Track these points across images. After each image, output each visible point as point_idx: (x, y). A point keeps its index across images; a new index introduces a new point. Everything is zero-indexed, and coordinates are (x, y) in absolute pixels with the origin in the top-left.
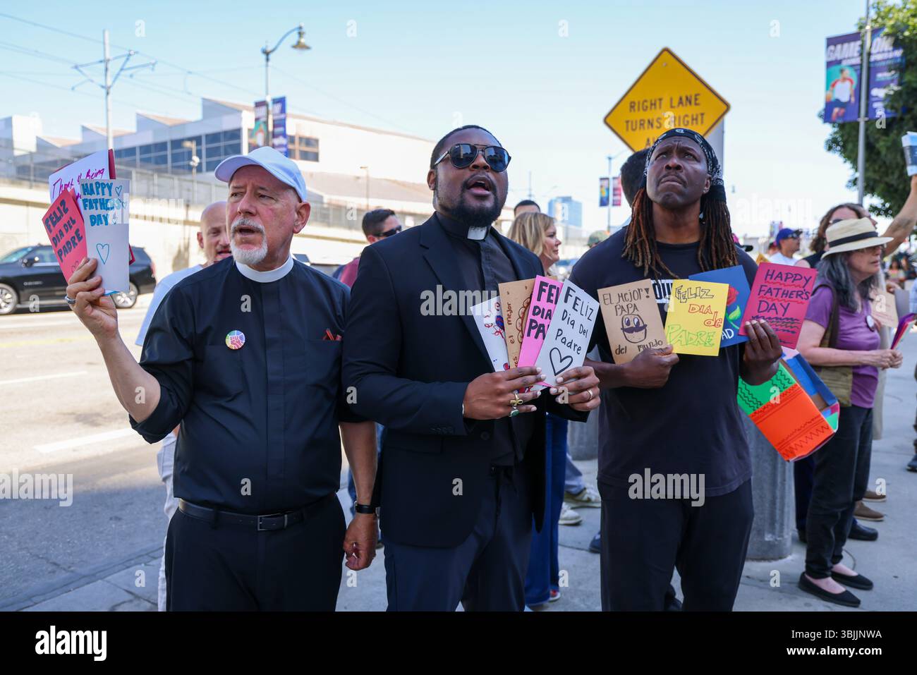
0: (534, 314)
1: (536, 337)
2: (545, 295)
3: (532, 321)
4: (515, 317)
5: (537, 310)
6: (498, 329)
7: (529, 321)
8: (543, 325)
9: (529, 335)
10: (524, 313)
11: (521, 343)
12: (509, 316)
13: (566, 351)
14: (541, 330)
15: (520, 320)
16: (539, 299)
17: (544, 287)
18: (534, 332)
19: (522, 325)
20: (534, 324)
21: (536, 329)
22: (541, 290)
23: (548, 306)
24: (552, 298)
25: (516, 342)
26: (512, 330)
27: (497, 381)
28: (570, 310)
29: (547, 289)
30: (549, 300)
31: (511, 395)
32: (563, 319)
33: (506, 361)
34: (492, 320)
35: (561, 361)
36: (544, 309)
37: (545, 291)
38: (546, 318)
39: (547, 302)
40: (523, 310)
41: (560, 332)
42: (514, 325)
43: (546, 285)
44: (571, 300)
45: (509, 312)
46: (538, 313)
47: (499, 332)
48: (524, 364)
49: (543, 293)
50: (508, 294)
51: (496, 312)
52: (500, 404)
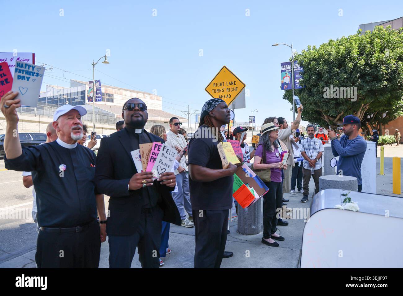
0: (152, 154)
1: (153, 162)
2: (157, 149)
3: (152, 157)
4: (145, 155)
5: (154, 153)
6: (140, 159)
7: (150, 157)
9: (150, 161)
10: (148, 154)
11: (147, 164)
12: (143, 155)
13: (163, 167)
14: (155, 159)
15: (147, 156)
16: (154, 150)
17: (156, 146)
18: (152, 160)
19: (147, 158)
20: (152, 158)
22: (155, 147)
25: (146, 164)
26: (144, 159)
27: (137, 175)
28: (165, 153)
29: (158, 146)
31: (142, 180)
32: (162, 156)
33: (142, 169)
34: (138, 156)
35: (161, 170)
36: (156, 153)
37: (157, 147)
38: (156, 156)
39: (158, 151)
40: (148, 153)
41: (161, 161)
42: (145, 157)
43: (157, 145)
44: (165, 150)
46: (154, 154)
47: (140, 160)
48: (148, 170)
49: (156, 148)
50: (143, 147)
51: (139, 154)
52: (138, 183)
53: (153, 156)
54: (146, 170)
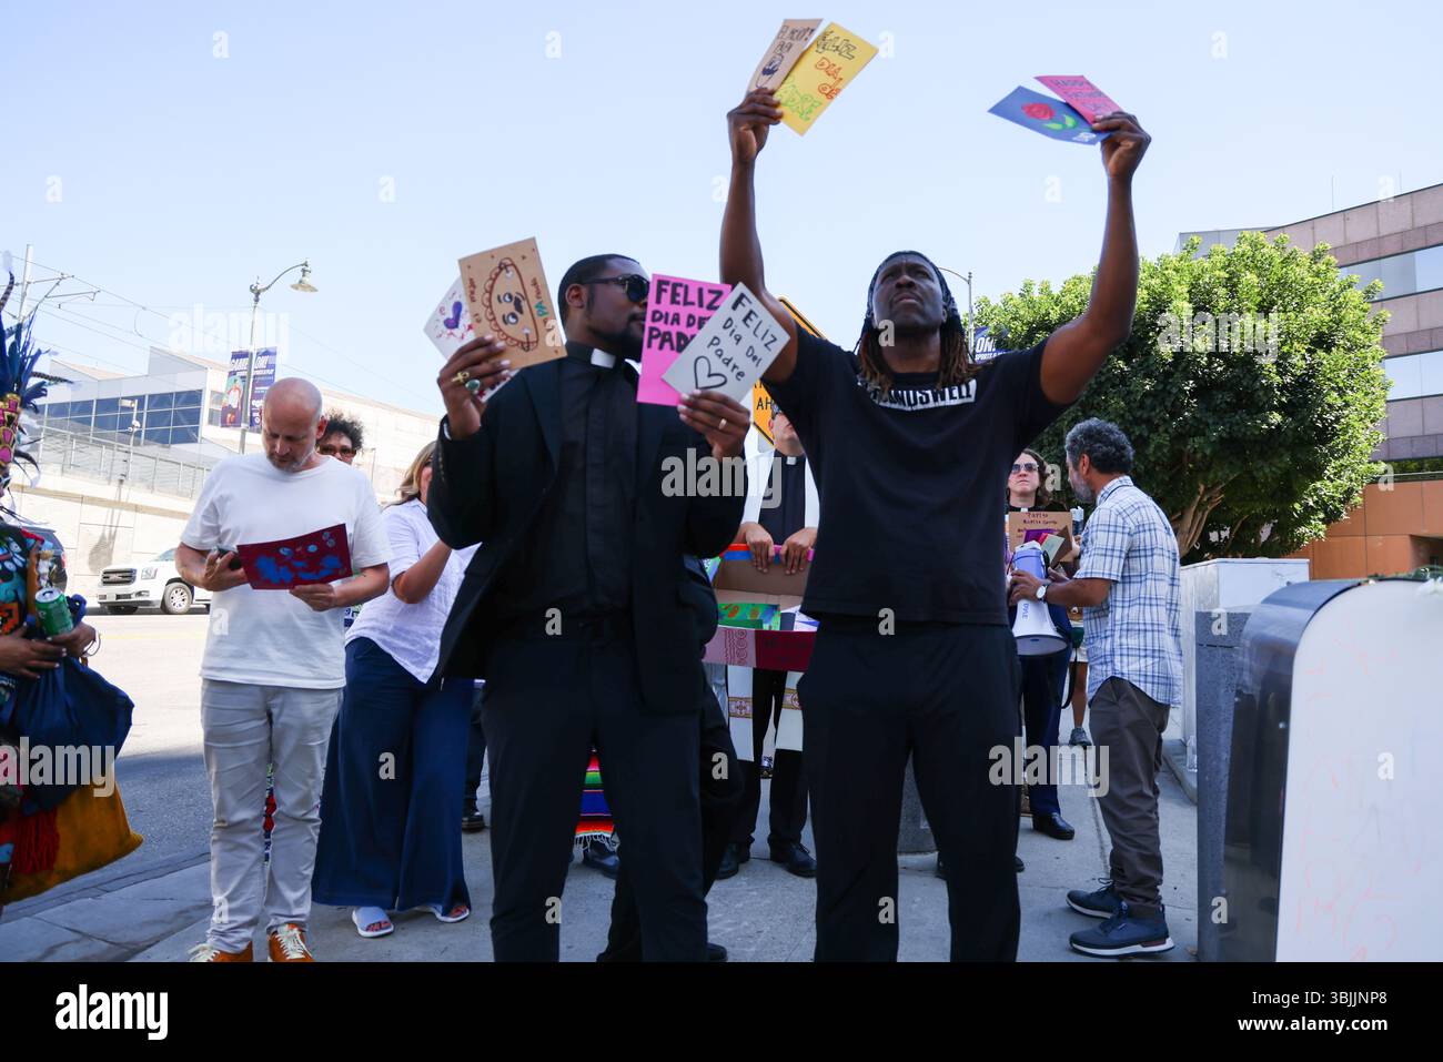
0: (654, 320)
1: (661, 348)
2: (666, 297)
3: (652, 329)
5: (657, 315)
16: (658, 301)
17: (664, 287)
18: (656, 343)
20: (655, 333)
22: (660, 290)
23: (673, 309)
24: (678, 299)
29: (669, 288)
30: (674, 301)
36: (667, 314)
37: (665, 291)
38: (672, 324)
39: (672, 303)
43: (667, 283)
46: (659, 320)
49: (664, 294)
53: (657, 325)
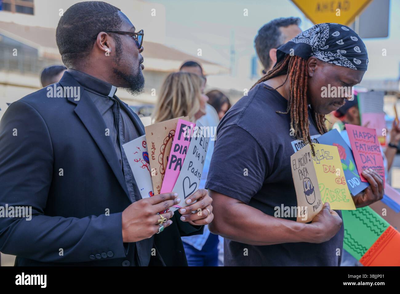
0: (175, 151)
1: (175, 169)
2: (182, 135)
3: (173, 156)
4: (157, 153)
5: (177, 147)
6: (145, 163)
7: (170, 157)
8: (180, 159)
9: (170, 168)
10: (164, 150)
11: (164, 173)
12: (153, 153)
13: (193, 179)
14: (179, 163)
15: (161, 155)
16: (179, 139)
18: (174, 165)
19: (163, 159)
20: (174, 159)
21: (176, 162)
22: (181, 131)
23: (185, 144)
25: (159, 175)
26: (155, 163)
27: (144, 206)
28: (198, 146)
32: (194, 154)
33: (151, 190)
34: (140, 156)
35: (190, 186)
36: (182, 146)
37: (184, 131)
38: (183, 154)
39: (185, 140)
40: (164, 147)
41: (191, 164)
42: (156, 158)
44: (199, 138)
45: (153, 150)
46: (177, 150)
47: (145, 165)
50: (152, 134)
51: (144, 150)
52: (149, 225)
53: (176, 154)
54: (159, 191)
